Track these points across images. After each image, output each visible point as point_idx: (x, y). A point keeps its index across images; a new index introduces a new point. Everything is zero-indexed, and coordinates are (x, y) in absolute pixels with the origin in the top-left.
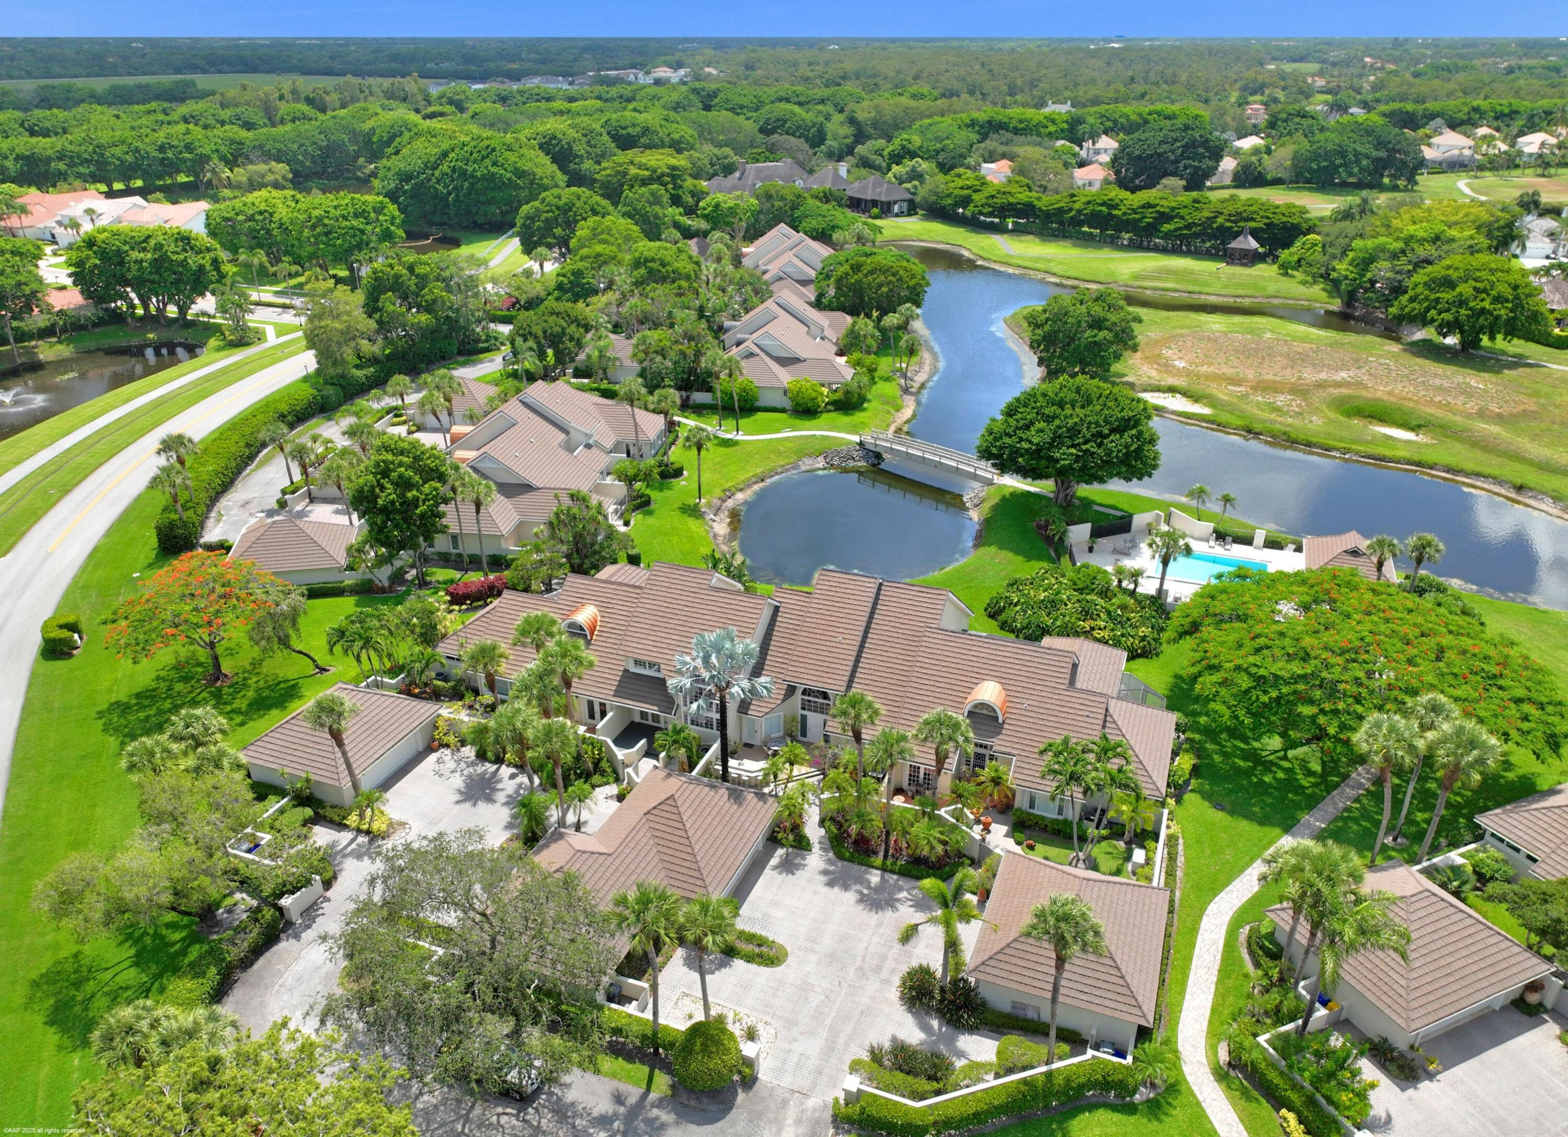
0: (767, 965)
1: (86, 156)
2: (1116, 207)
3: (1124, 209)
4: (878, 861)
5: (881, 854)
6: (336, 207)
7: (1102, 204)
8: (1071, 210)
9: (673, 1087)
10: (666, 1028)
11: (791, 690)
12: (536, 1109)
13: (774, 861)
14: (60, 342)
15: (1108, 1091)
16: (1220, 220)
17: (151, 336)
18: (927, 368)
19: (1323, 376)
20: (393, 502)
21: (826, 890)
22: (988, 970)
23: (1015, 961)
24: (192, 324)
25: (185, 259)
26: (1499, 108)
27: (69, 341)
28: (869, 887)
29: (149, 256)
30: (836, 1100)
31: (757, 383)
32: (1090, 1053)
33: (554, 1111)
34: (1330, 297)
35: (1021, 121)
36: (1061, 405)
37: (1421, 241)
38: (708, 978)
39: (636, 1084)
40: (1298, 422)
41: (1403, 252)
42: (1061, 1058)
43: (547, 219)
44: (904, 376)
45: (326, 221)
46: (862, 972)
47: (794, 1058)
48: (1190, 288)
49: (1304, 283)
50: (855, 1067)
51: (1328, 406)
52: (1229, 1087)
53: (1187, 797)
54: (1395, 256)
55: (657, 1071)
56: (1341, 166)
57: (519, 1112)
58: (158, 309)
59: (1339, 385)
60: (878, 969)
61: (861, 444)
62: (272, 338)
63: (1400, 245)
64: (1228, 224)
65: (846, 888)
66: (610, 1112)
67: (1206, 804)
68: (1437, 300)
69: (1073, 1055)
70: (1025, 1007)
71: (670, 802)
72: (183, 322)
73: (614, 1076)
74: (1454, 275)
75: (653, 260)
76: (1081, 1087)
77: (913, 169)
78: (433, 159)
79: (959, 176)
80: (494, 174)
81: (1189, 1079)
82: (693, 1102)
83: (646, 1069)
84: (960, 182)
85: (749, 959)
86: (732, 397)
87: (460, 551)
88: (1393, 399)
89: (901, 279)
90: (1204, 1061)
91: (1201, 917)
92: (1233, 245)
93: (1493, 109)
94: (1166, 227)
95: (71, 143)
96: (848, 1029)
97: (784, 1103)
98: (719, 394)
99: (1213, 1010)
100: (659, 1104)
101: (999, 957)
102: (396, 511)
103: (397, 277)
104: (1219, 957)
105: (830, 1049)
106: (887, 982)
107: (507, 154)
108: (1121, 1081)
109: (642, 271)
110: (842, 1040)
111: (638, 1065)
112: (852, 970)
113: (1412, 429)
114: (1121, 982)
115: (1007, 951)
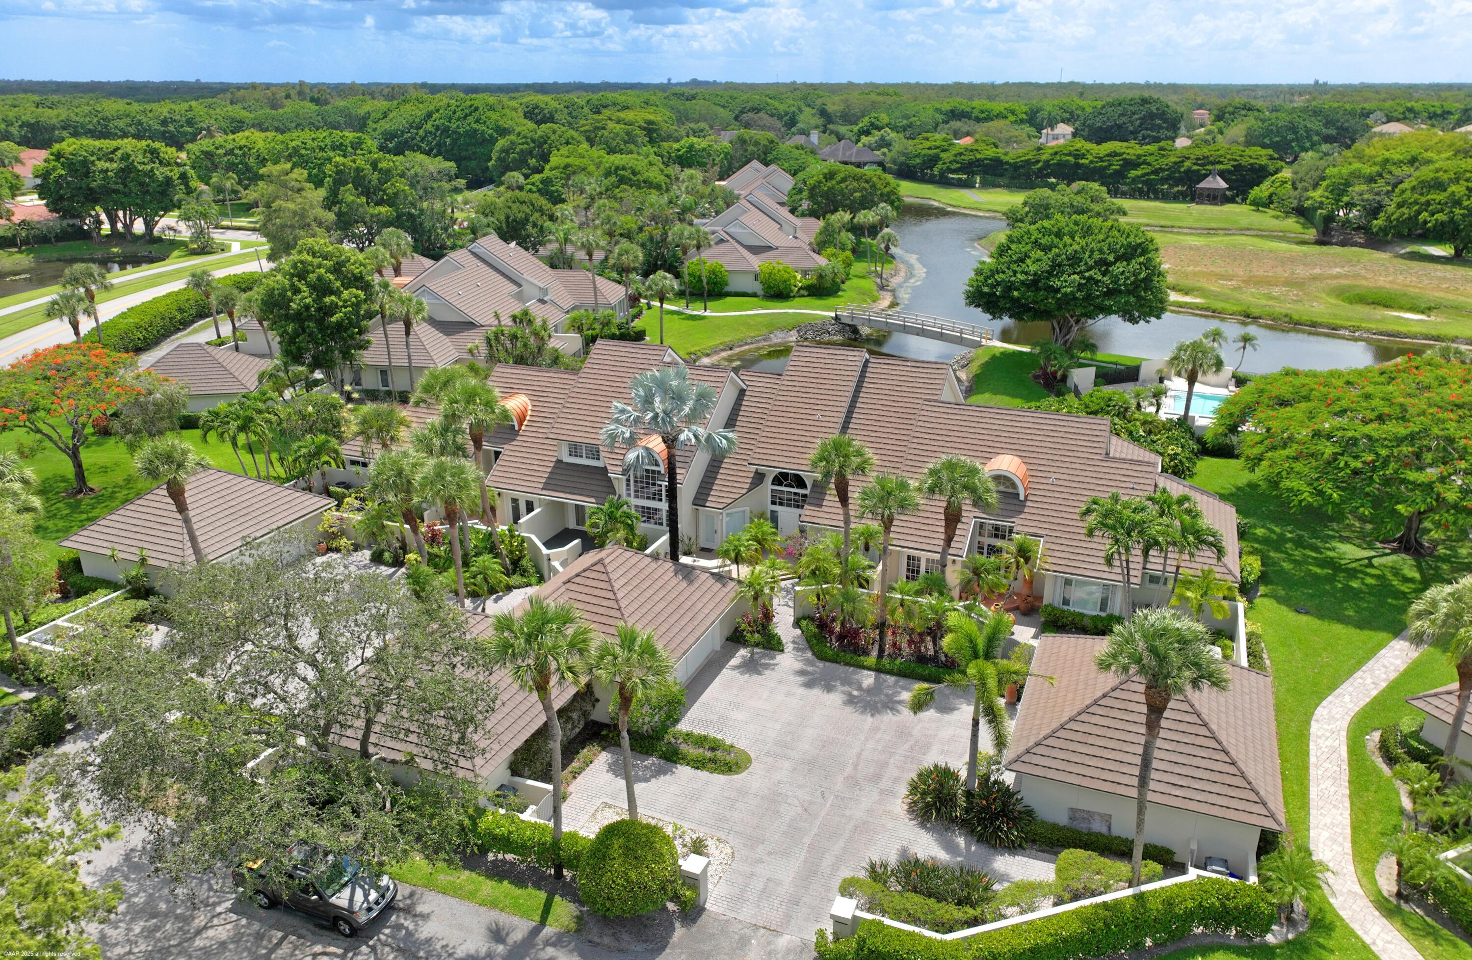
0: (723, 772)
1: (90, 127)
2: (1083, 156)
3: (1090, 157)
4: (872, 660)
5: (875, 653)
6: (313, 139)
7: (1070, 154)
8: (1038, 162)
9: (579, 919)
10: (573, 836)
11: (759, 478)
12: (373, 949)
13: (734, 662)
14: (20, 252)
15: (1227, 927)
16: (1187, 164)
17: (115, 250)
18: (902, 274)
19: (1317, 271)
20: (307, 307)
21: (802, 691)
22: (1035, 759)
23: (1072, 746)
24: (159, 240)
25: (152, 170)
26: (1432, 109)
27: (29, 252)
28: (860, 688)
29: (115, 165)
30: (821, 934)
31: (727, 267)
32: (1193, 873)
33: (399, 950)
34: (1304, 228)
35: (982, 112)
36: (1059, 234)
37: (1399, 163)
38: (638, 788)
39: (525, 915)
40: (1299, 307)
41: (1380, 175)
42: (1150, 880)
43: (522, 150)
44: (881, 276)
45: (303, 152)
46: (853, 782)
47: (758, 884)
48: (1163, 223)
49: (1277, 217)
50: (847, 889)
51: (1328, 294)
52: (1405, 924)
53: (1257, 601)
54: (1371, 180)
55: (557, 898)
56: (1293, 141)
57: (347, 951)
58: (125, 225)
59: (1336, 277)
60: (876, 778)
61: (837, 318)
62: (236, 248)
63: (1376, 169)
64: (1195, 168)
65: (829, 689)
66: (483, 951)
67: (1284, 608)
68: (1428, 203)
69: (1166, 876)
70: (1089, 815)
71: (599, 567)
72: (149, 238)
73: (493, 904)
74: (1445, 177)
75: (624, 169)
76: (1189, 917)
77: (882, 138)
78: (417, 120)
79: (927, 139)
80: (475, 131)
81: (1343, 914)
82: (606, 940)
83: (543, 895)
84: (928, 144)
85: (698, 764)
86: (700, 280)
87: (390, 388)
88: (1395, 286)
89: (874, 186)
90: (1357, 888)
91: (1308, 723)
92: (1202, 185)
93: (1426, 110)
94: (1133, 173)
95: (77, 114)
96: (838, 847)
97: (744, 942)
98: (687, 278)
99: (1355, 828)
100: (557, 942)
101: (1050, 742)
102: (310, 318)
103: (358, 170)
104: (1345, 766)
105: (809, 873)
106: (888, 793)
107: (489, 114)
108: (1249, 907)
109: (613, 179)
110: (827, 861)
111: (530, 890)
112: (840, 779)
113: (1423, 313)
114: (1232, 769)
115: (1062, 733)
